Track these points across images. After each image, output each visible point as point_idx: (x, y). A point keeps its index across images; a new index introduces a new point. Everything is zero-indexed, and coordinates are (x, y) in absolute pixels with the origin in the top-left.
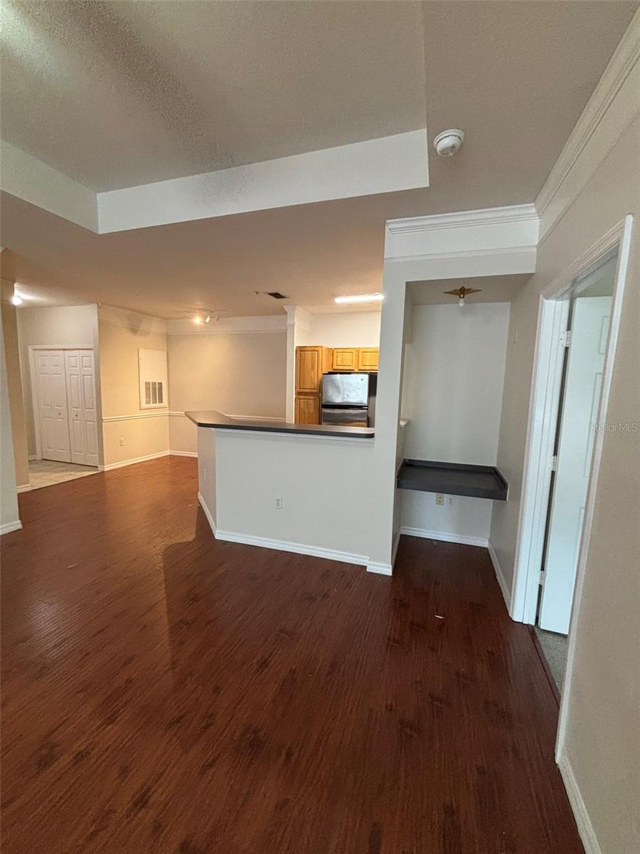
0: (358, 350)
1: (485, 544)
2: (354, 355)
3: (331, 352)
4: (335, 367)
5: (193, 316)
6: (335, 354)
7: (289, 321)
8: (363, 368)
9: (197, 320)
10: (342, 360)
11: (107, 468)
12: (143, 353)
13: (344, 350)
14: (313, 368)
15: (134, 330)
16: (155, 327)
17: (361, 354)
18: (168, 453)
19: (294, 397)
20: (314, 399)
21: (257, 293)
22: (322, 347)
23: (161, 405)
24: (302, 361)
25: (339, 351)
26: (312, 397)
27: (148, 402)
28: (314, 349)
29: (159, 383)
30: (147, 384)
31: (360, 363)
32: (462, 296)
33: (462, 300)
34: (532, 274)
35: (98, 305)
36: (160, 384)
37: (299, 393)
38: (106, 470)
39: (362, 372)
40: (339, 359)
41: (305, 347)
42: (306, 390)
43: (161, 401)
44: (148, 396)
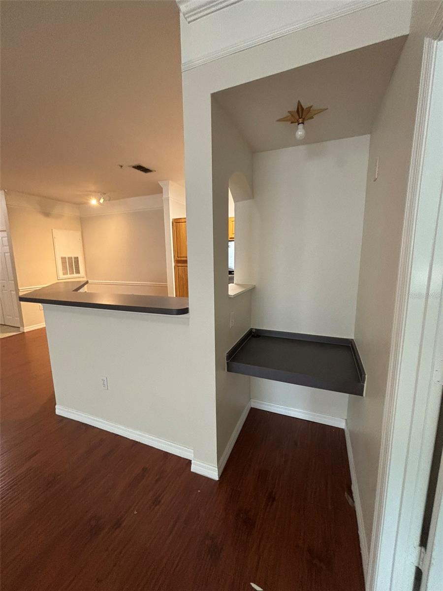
1: (341, 424)
5: (90, 198)
7: (164, 196)
9: (94, 202)
11: (27, 329)
12: (57, 233)
15: (47, 214)
16: (68, 211)
19: (173, 264)
21: (121, 166)
23: (78, 275)
24: (178, 232)
27: (64, 274)
29: (75, 258)
30: (63, 259)
32: (301, 121)
33: (301, 126)
34: (406, 36)
35: (5, 192)
36: (77, 259)
37: (177, 262)
38: (25, 331)
41: (181, 219)
42: (183, 259)
43: (78, 272)
44: (64, 267)
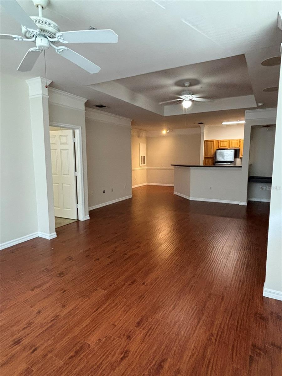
0: (229, 141)
2: (228, 143)
3: (218, 141)
4: (220, 147)
5: (162, 130)
6: (220, 142)
7: (202, 131)
8: (232, 147)
9: (164, 132)
10: (223, 145)
12: (141, 145)
13: (224, 141)
14: (211, 148)
15: (139, 136)
16: (143, 134)
17: (230, 142)
18: (146, 184)
19: (203, 159)
20: (212, 160)
21: (194, 123)
22: (215, 140)
23: (145, 165)
24: (207, 146)
25: (222, 141)
26: (211, 159)
27: (142, 164)
28: (212, 141)
30: (142, 157)
31: (230, 146)
37: (205, 158)
39: (231, 149)
40: (221, 144)
41: (208, 140)
42: (208, 157)
43: (145, 163)
44: (142, 161)
